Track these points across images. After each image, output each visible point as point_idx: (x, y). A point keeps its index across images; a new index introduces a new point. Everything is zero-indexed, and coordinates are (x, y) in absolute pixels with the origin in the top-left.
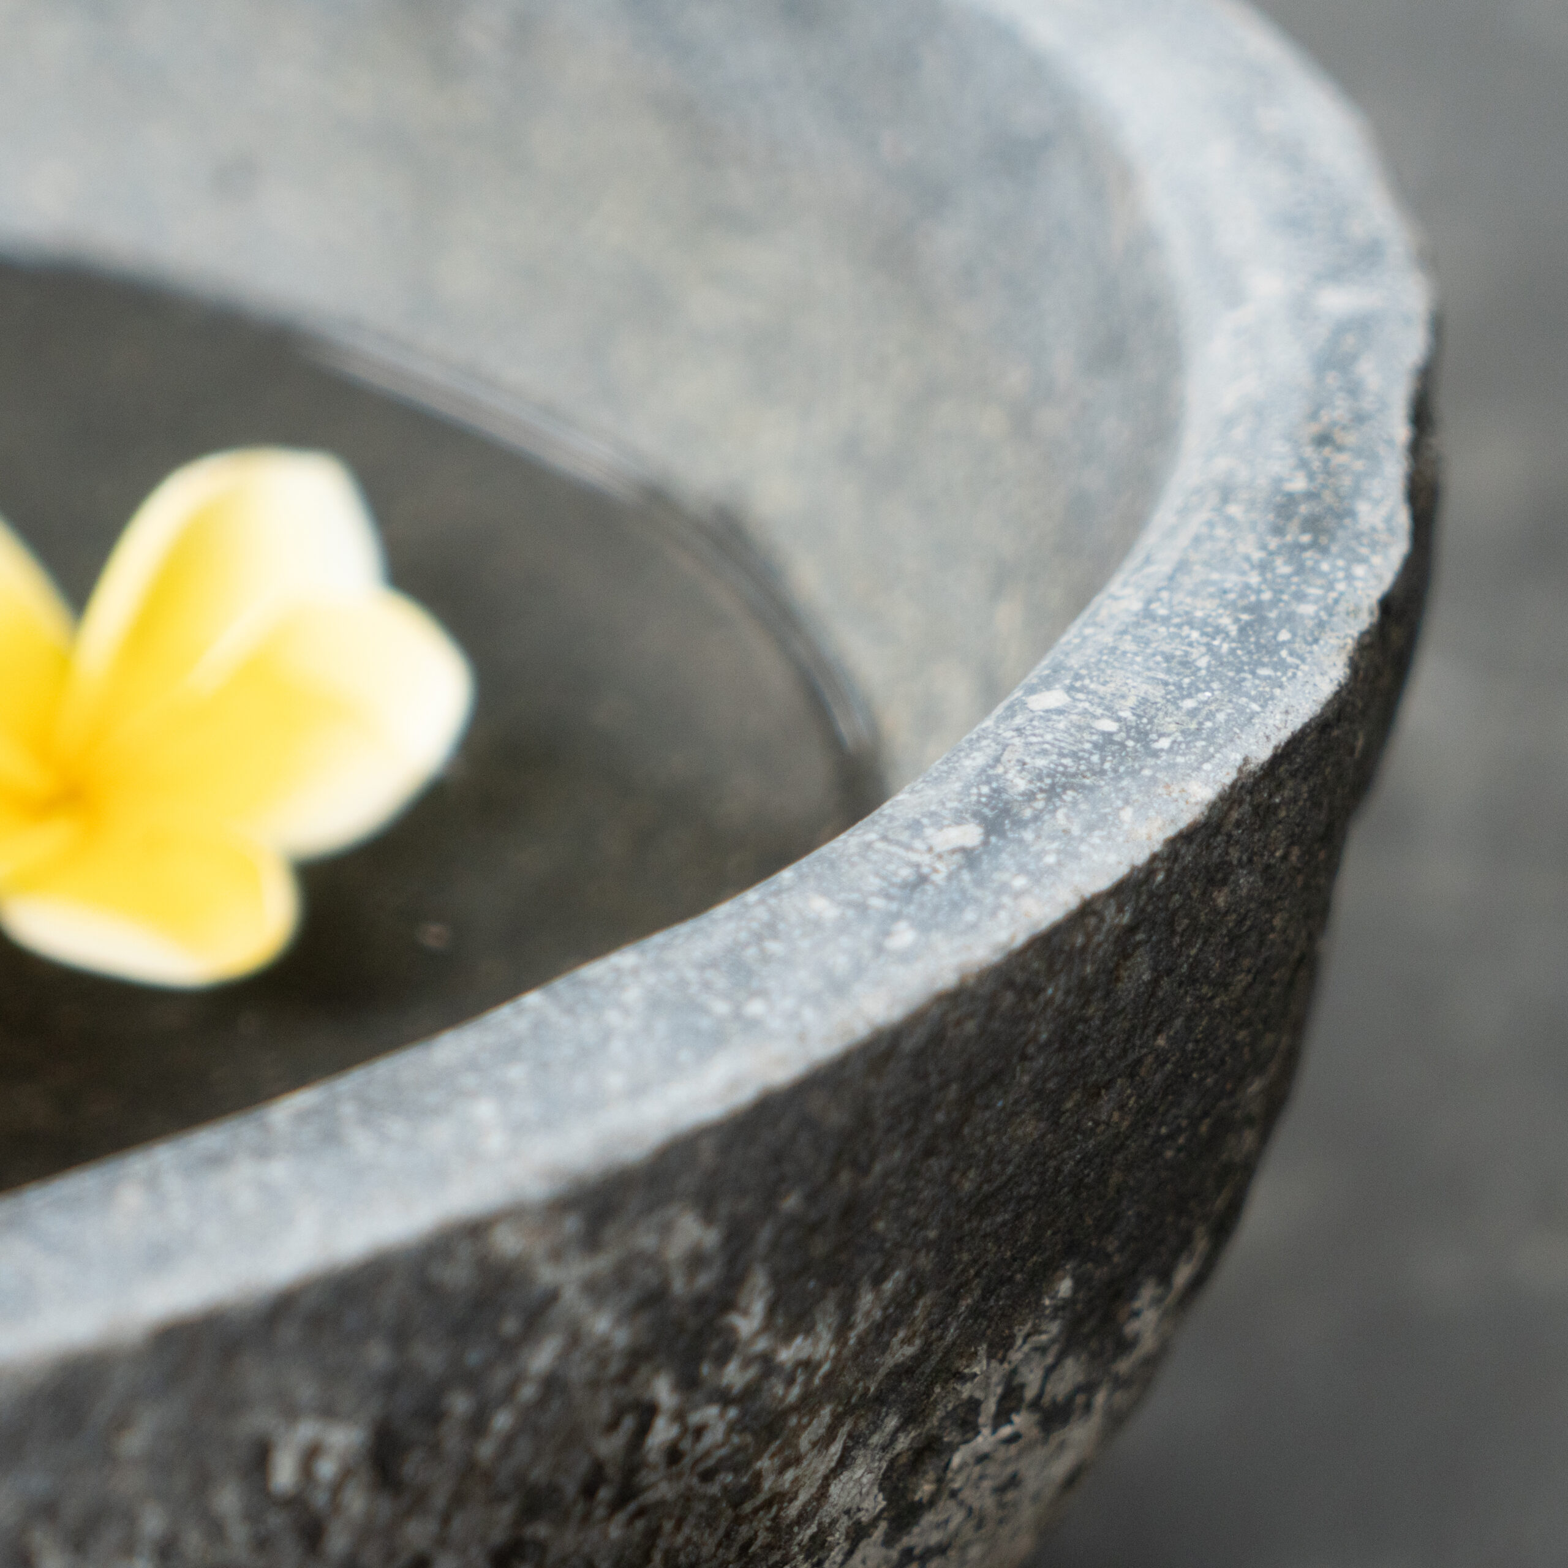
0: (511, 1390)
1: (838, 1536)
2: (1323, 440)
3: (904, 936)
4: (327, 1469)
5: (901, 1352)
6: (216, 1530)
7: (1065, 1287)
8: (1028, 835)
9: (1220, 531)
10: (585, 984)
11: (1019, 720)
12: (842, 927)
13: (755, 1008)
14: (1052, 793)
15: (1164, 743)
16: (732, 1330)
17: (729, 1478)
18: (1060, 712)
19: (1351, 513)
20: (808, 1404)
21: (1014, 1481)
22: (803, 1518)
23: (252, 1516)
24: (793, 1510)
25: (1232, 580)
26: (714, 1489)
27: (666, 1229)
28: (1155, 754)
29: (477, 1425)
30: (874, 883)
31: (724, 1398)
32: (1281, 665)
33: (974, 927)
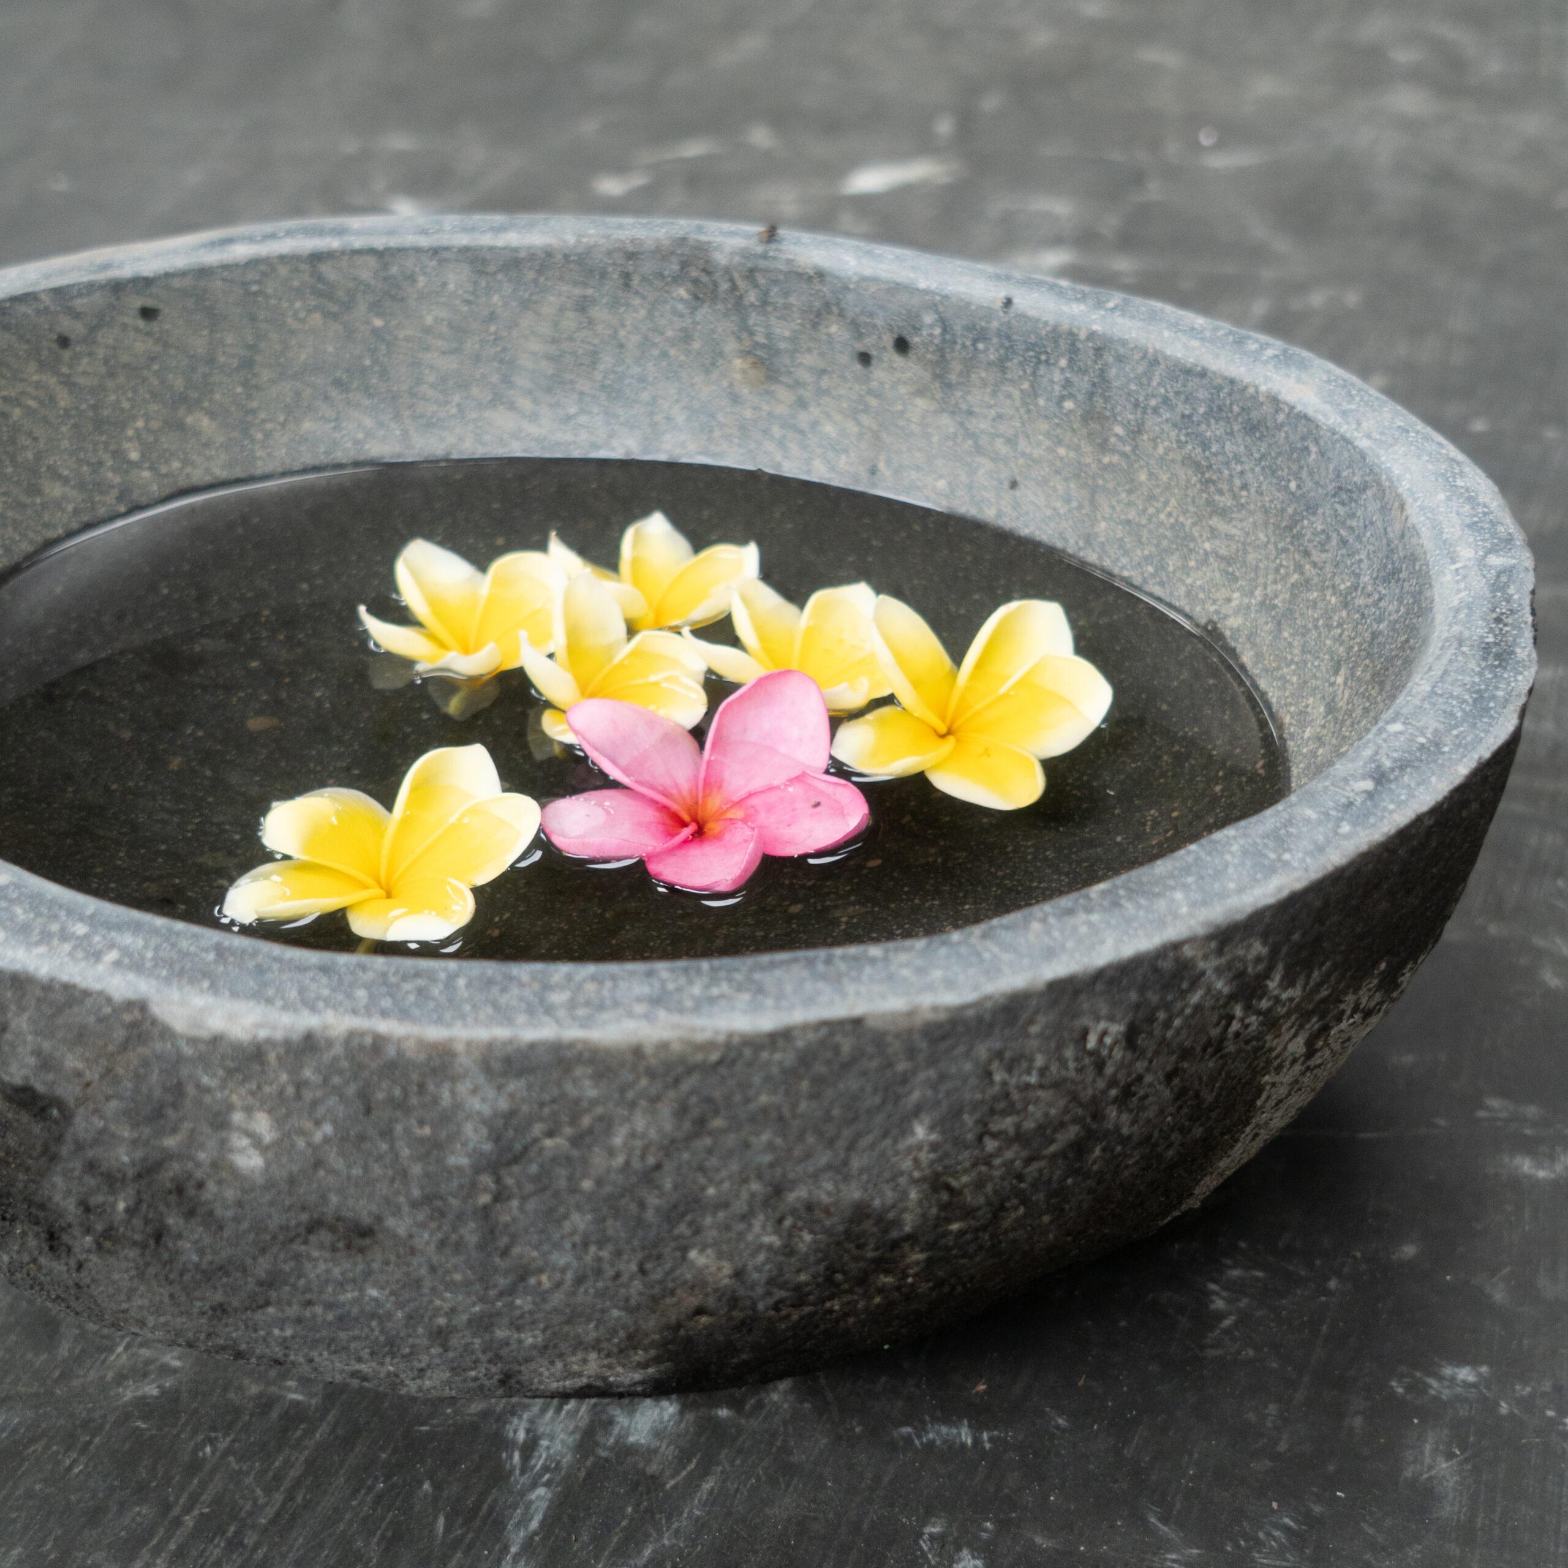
0: (1182, 1011)
1: (1287, 1063)
2: (1498, 620)
3: (1345, 828)
4: (1108, 1040)
5: (1324, 993)
6: (1063, 1064)
7: (1383, 966)
8: (1393, 786)
9: (1460, 658)
10: (1215, 842)
11: (1384, 736)
12: (1320, 823)
13: (1287, 856)
14: (1402, 768)
15: (1446, 749)
16: (1266, 986)
17: (1254, 1043)
18: (1401, 733)
19: (1513, 652)
20: (1287, 1015)
21: (1349, 1039)
22: (1277, 1057)
23: (1077, 1059)
24: (1274, 1054)
25: (1467, 679)
26: (1249, 1048)
27: (1249, 947)
28: (1443, 753)
29: (1167, 1024)
30: (1331, 804)
31: (1259, 1013)
32: (1492, 717)
33: (1373, 825)
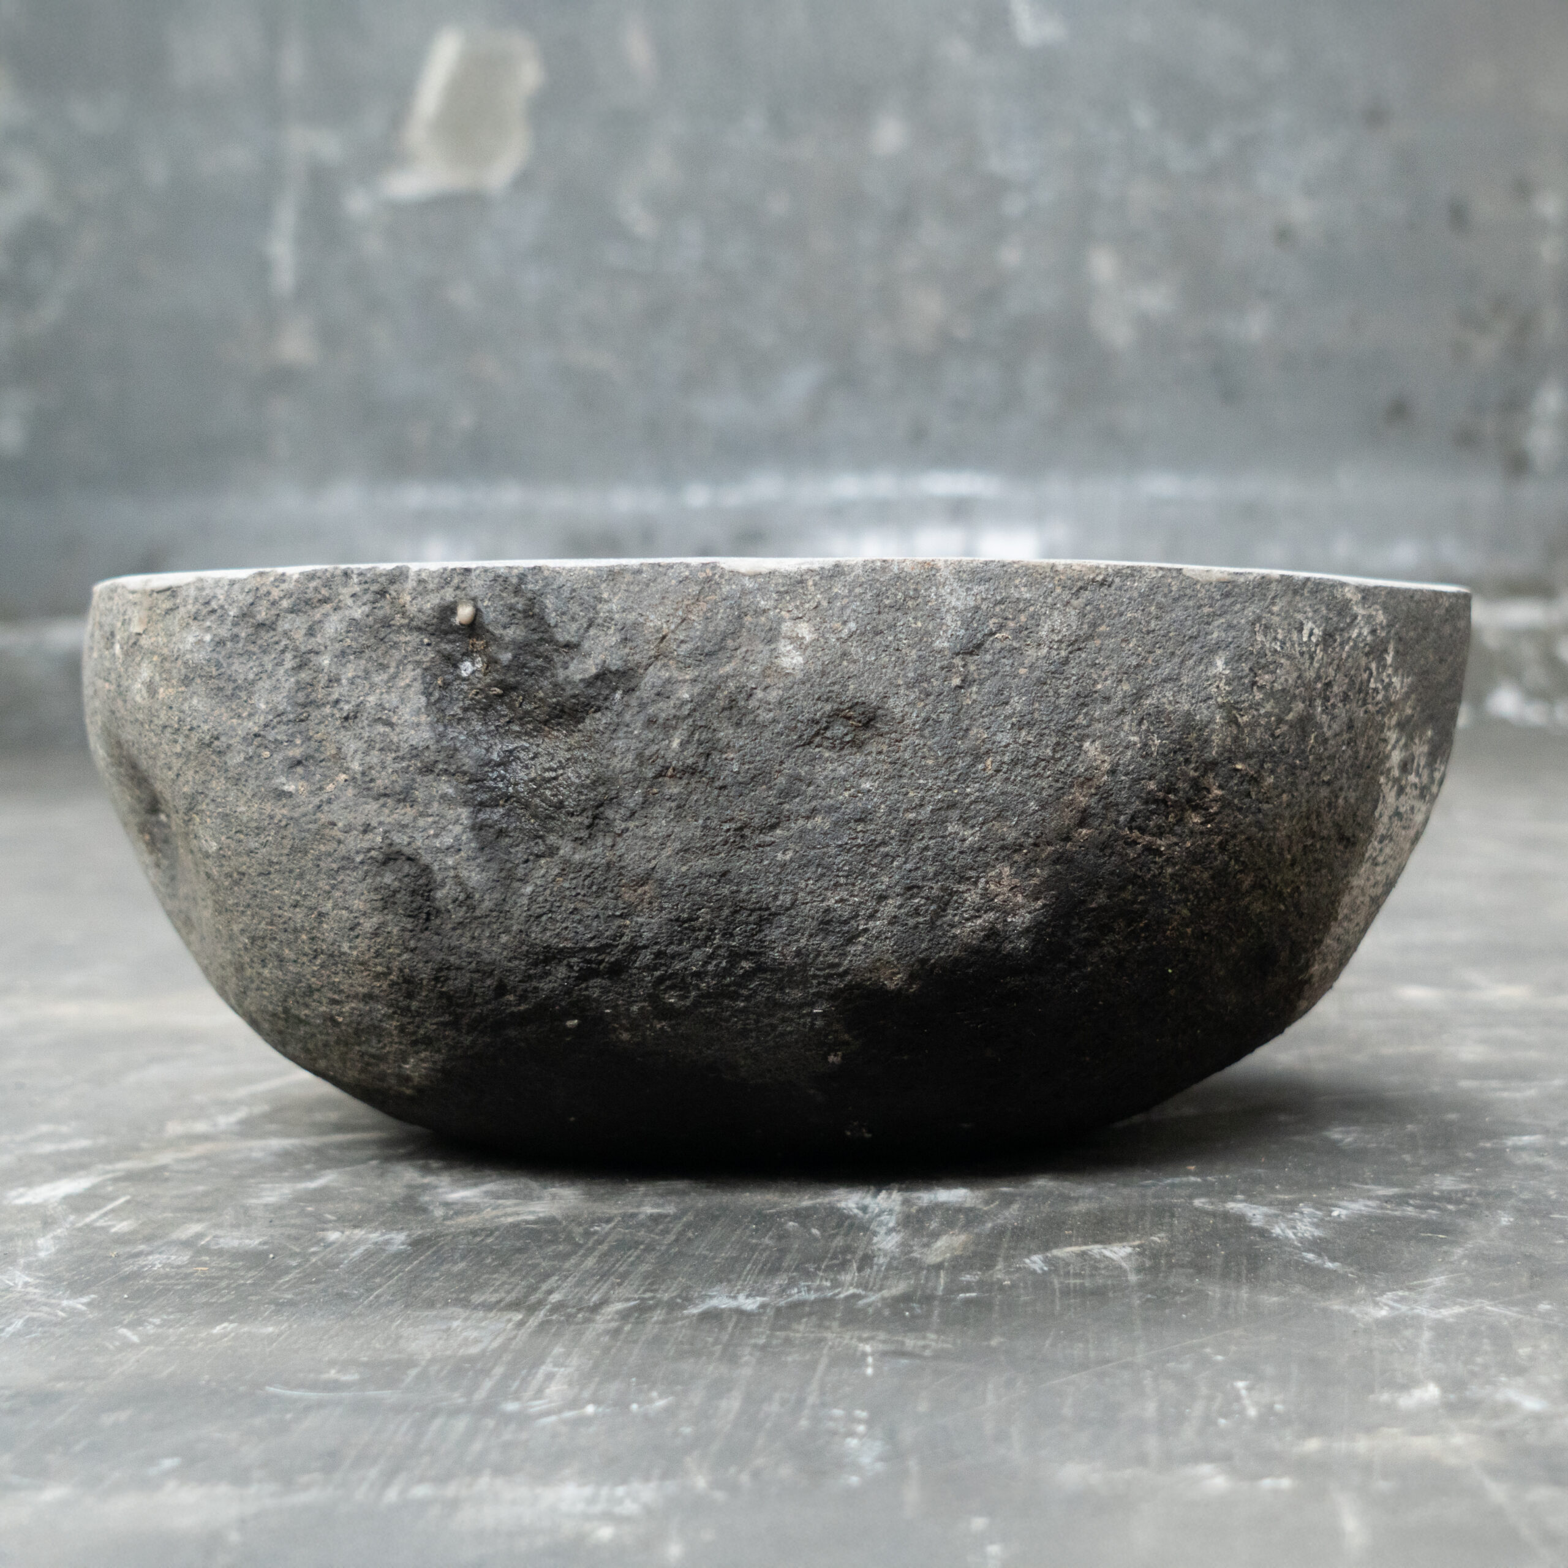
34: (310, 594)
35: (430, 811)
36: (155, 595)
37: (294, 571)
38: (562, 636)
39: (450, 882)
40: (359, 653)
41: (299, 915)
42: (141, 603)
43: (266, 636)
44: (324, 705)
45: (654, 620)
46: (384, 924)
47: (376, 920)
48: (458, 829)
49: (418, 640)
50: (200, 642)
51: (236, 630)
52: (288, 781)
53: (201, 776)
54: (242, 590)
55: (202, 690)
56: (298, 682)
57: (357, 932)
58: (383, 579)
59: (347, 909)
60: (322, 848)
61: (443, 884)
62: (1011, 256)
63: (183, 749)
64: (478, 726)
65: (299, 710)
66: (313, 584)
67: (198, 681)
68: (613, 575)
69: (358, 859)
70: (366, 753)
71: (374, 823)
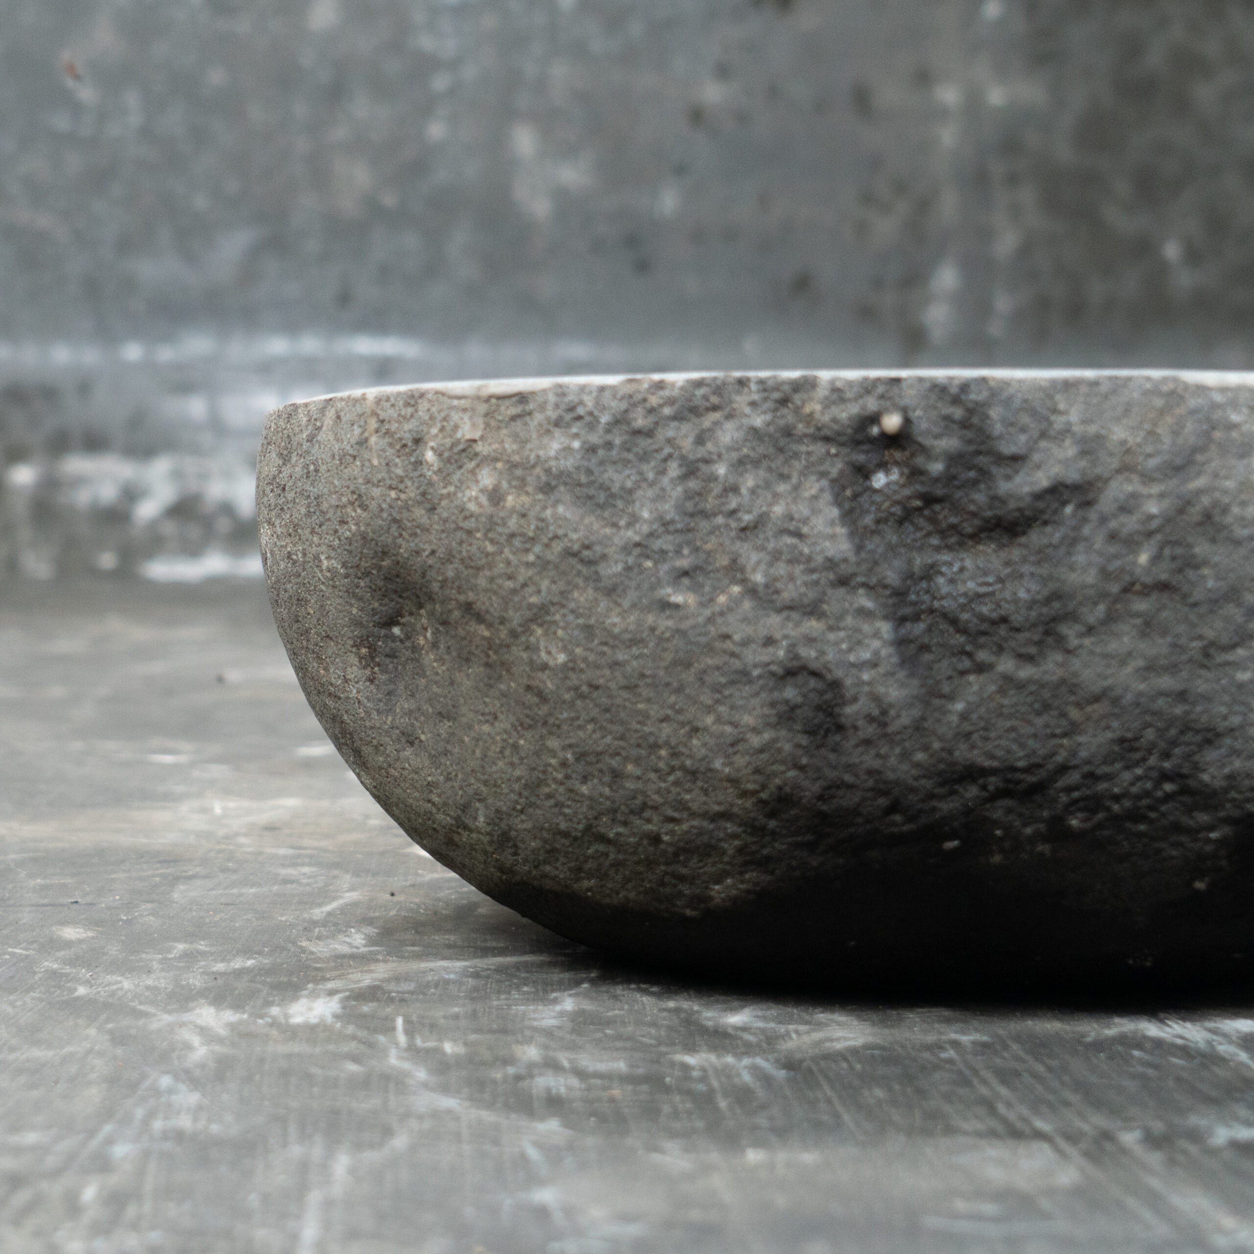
34: (698, 402)
35: (843, 624)
36: (494, 401)
37: (678, 378)
38: (1007, 449)
39: (863, 700)
40: (756, 463)
41: (666, 730)
42: (473, 410)
43: (644, 443)
44: (715, 515)
45: (1119, 433)
46: (775, 740)
47: (767, 736)
48: (876, 644)
49: (823, 450)
50: (568, 449)
51: (609, 437)
52: (675, 593)
53: (561, 585)
54: (614, 396)
55: (567, 498)
56: (685, 491)
57: (740, 747)
58: (786, 388)
59: (731, 723)
60: (710, 661)
61: (855, 699)
62: (436, 131)
63: (538, 557)
64: (894, 539)
65: (687, 519)
66: (700, 392)
67: (562, 488)
68: (1068, 385)
69: (756, 673)
70: (771, 564)
71: (778, 636)
